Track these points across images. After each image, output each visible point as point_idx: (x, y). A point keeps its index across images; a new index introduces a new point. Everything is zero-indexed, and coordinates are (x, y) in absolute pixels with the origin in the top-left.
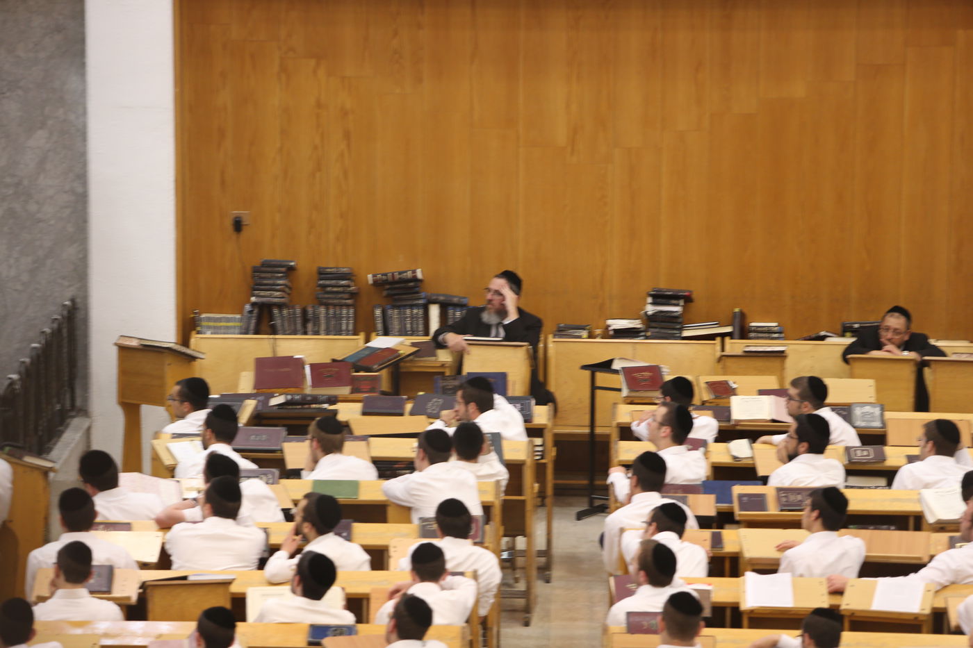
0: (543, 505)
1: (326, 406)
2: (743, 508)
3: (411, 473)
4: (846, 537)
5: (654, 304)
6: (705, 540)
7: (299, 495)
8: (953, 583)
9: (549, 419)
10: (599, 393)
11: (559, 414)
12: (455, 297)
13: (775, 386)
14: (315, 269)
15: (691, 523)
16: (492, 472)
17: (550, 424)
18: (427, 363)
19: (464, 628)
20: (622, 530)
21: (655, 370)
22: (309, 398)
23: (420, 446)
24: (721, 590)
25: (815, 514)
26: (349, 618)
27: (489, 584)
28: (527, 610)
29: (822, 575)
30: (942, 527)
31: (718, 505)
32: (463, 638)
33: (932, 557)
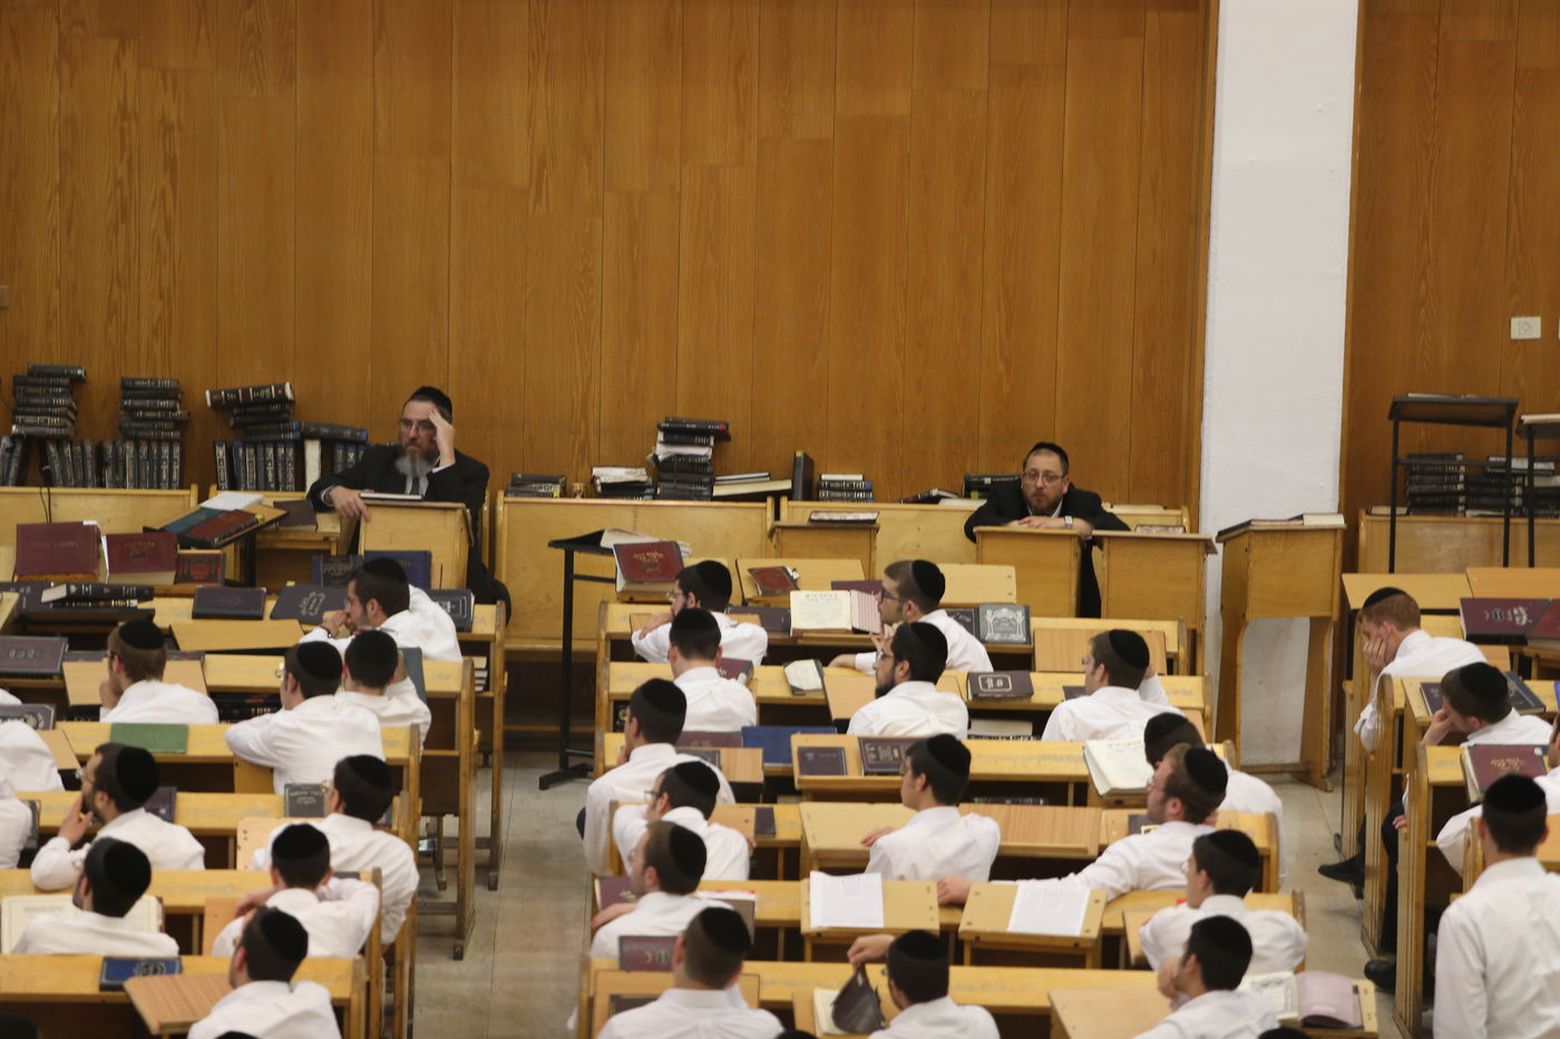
0: (486, 764)
1: (134, 603)
2: (805, 769)
3: (274, 711)
4: (971, 815)
5: (667, 442)
6: (747, 821)
7: (89, 748)
8: (1133, 889)
9: (497, 628)
10: (577, 584)
11: (511, 619)
12: (347, 428)
13: (860, 576)
14: (117, 382)
15: (725, 793)
16: (406, 710)
17: (498, 636)
18: (301, 536)
19: (355, 962)
20: (614, 806)
21: (669, 550)
22: (106, 591)
23: (288, 668)
24: (769, 901)
25: (921, 780)
26: (168, 946)
27: (398, 892)
28: (459, 933)
29: (933, 878)
30: (1118, 799)
31: (766, 765)
32: (355, 978)
33: (1102, 850)
